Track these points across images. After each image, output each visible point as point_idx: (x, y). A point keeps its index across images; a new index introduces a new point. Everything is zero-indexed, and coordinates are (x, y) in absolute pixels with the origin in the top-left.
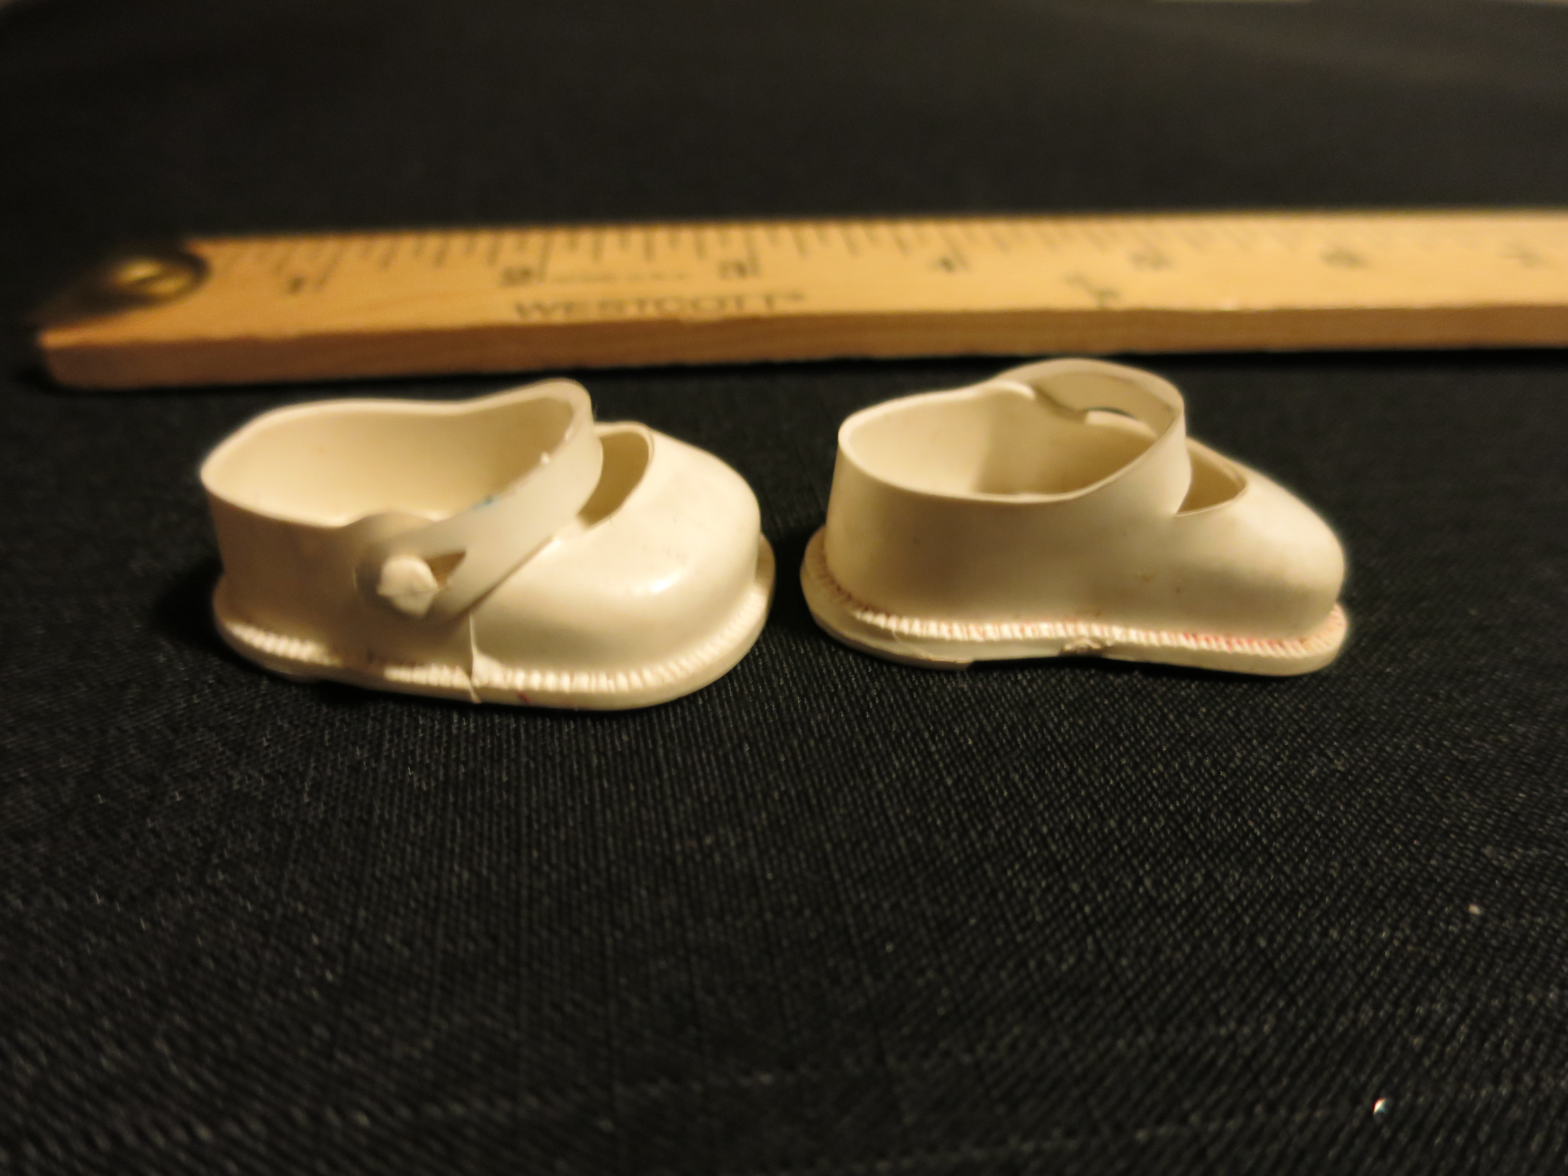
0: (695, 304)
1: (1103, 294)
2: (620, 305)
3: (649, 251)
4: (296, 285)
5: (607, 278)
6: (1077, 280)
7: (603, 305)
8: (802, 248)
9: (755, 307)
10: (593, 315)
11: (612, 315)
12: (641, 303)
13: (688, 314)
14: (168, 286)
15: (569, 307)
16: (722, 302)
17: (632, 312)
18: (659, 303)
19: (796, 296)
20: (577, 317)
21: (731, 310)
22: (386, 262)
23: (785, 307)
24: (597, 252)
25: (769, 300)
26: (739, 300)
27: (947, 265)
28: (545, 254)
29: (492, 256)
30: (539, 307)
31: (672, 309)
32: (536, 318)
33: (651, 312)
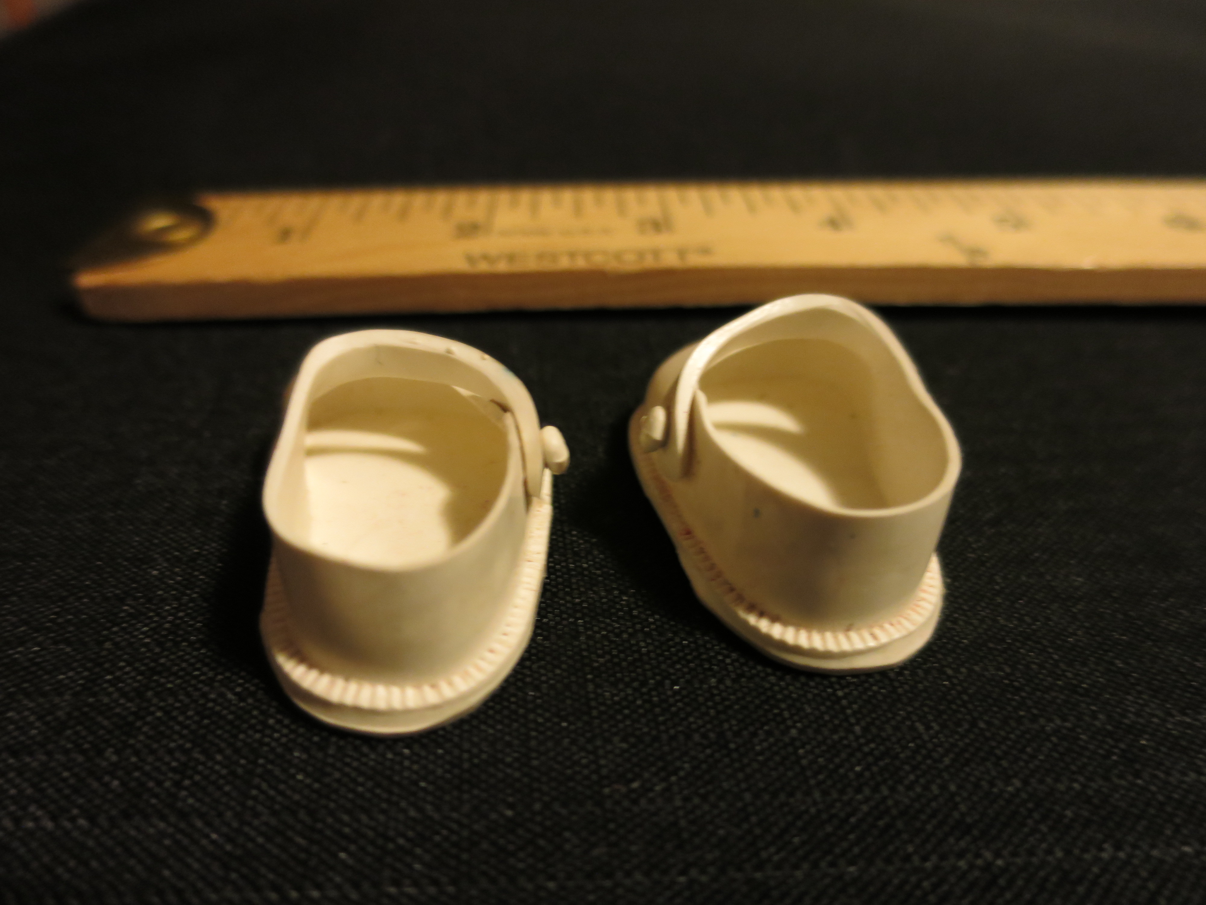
0: (618, 256)
1: (974, 252)
2: (554, 257)
3: (578, 209)
4: (285, 234)
5: (543, 232)
6: (949, 239)
7: (541, 256)
8: (708, 209)
9: (670, 260)
10: (532, 265)
11: (547, 266)
12: (572, 255)
13: (612, 265)
14: (182, 235)
15: (511, 258)
16: (641, 255)
17: (564, 263)
18: (587, 255)
19: (705, 251)
20: (518, 267)
21: (649, 263)
22: (359, 216)
23: (696, 260)
24: (534, 208)
25: (682, 253)
26: (656, 253)
27: (834, 223)
28: (491, 209)
29: (448, 211)
30: (485, 257)
31: (599, 261)
32: (483, 267)
33: (581, 264)
